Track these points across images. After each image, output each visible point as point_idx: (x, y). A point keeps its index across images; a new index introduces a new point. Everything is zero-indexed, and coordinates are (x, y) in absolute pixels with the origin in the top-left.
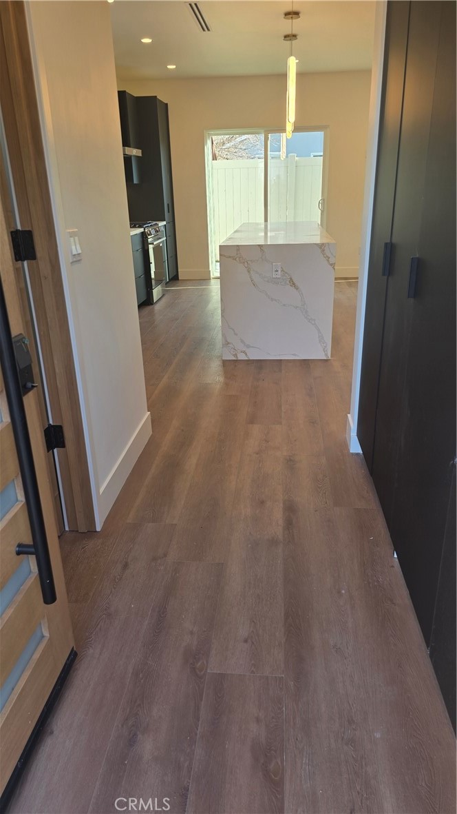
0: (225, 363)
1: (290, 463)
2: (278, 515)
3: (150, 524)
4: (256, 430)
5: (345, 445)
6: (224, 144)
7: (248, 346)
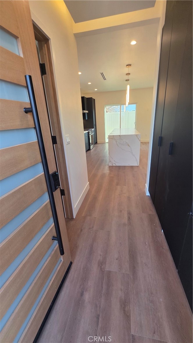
0: (110, 167)
1: (129, 198)
2: (126, 216)
3: (89, 217)
4: (119, 187)
5: (145, 193)
6: (109, 108)
7: (116, 162)
